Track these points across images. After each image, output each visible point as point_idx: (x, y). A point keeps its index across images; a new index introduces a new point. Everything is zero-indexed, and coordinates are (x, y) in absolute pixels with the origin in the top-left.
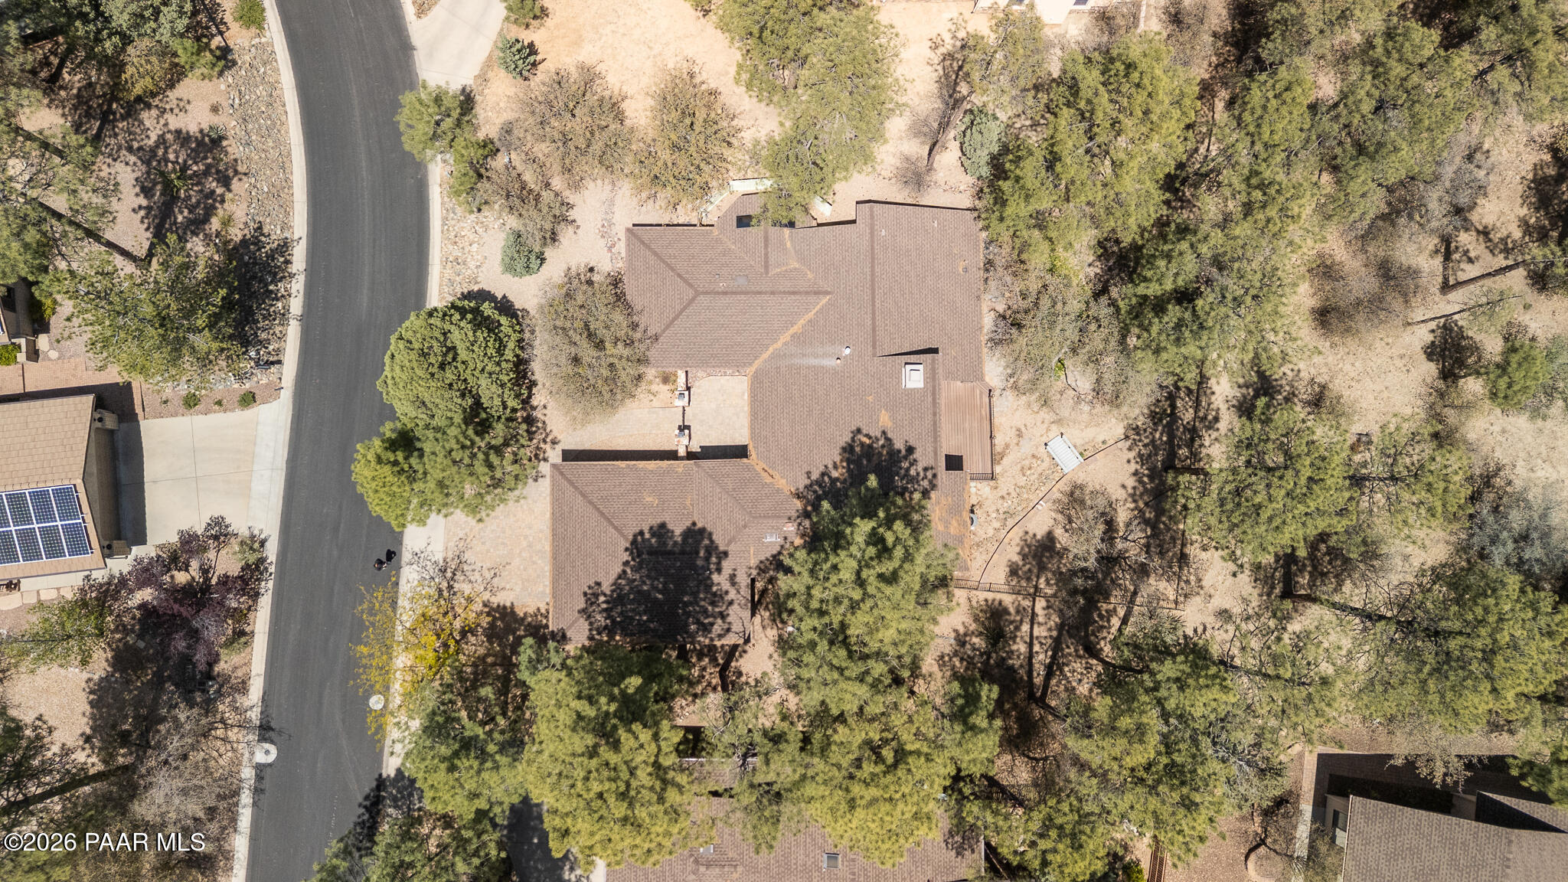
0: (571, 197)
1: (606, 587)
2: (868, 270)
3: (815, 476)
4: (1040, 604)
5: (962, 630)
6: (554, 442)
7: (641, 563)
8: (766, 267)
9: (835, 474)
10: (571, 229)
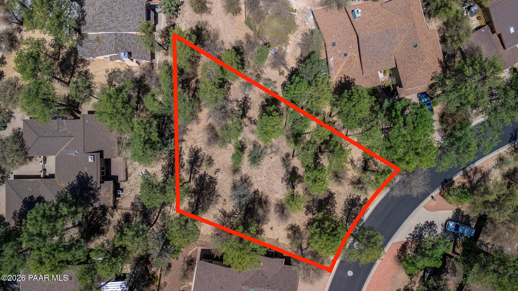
0: (13, 110)
1: (18, 212)
2: (83, 131)
3: (70, 183)
4: (138, 213)
5: (119, 220)
6: (12, 173)
7: (26, 205)
8: (58, 129)
9: (75, 183)
10: (14, 119)
